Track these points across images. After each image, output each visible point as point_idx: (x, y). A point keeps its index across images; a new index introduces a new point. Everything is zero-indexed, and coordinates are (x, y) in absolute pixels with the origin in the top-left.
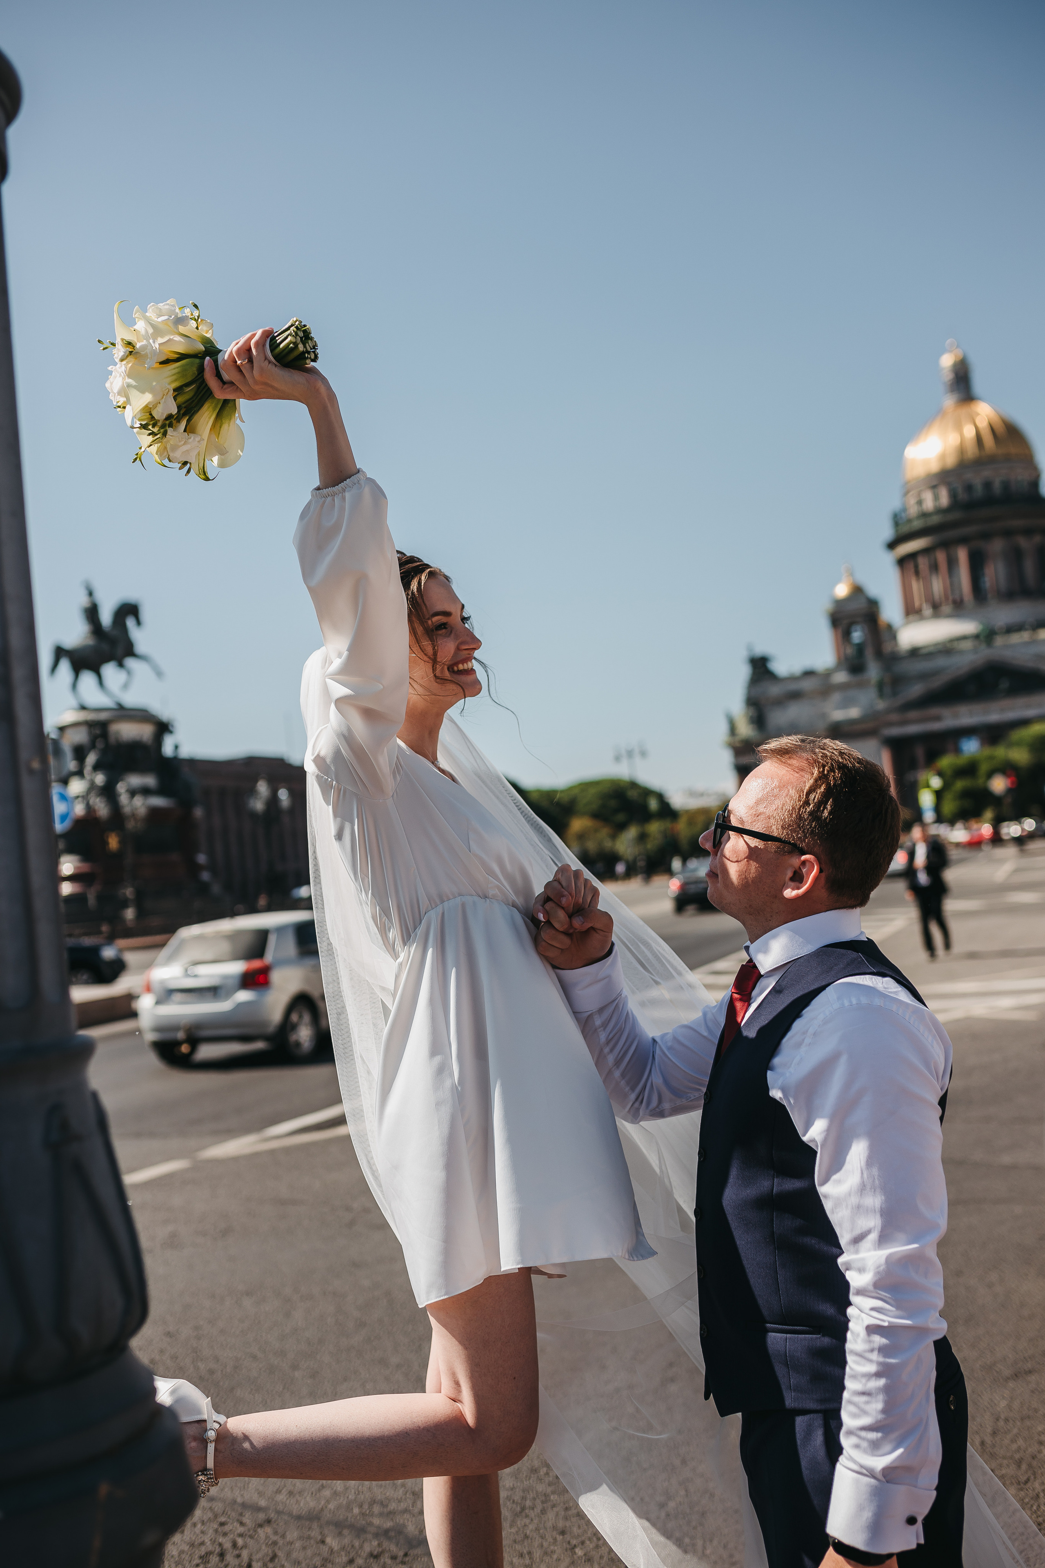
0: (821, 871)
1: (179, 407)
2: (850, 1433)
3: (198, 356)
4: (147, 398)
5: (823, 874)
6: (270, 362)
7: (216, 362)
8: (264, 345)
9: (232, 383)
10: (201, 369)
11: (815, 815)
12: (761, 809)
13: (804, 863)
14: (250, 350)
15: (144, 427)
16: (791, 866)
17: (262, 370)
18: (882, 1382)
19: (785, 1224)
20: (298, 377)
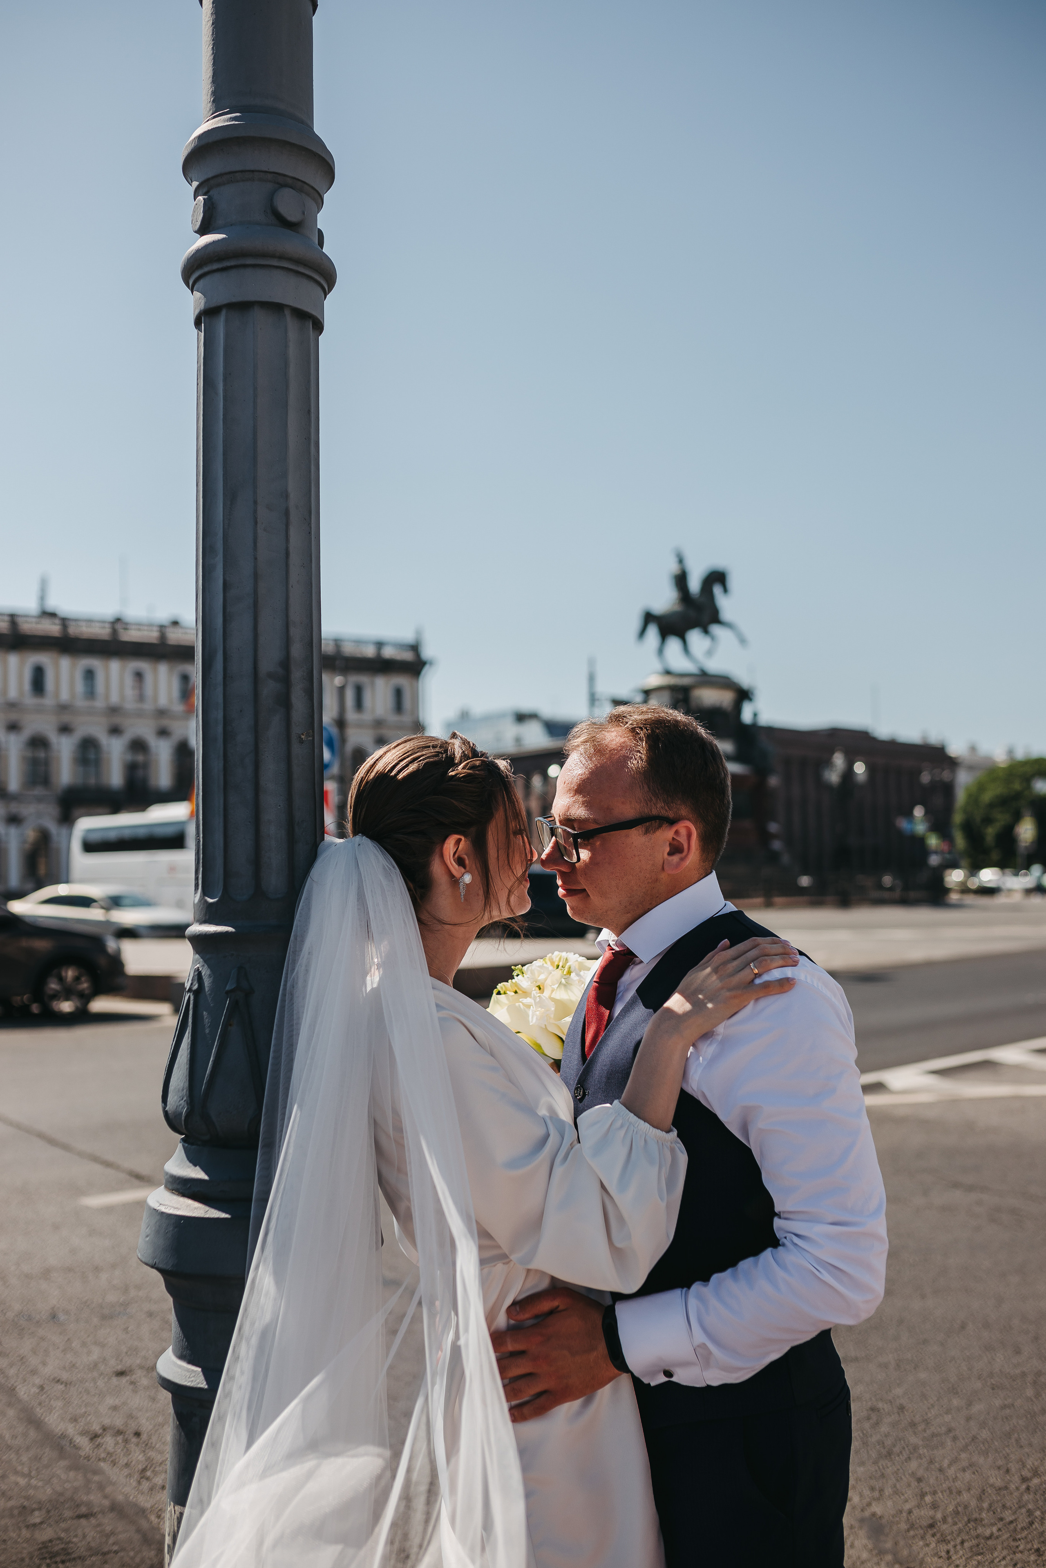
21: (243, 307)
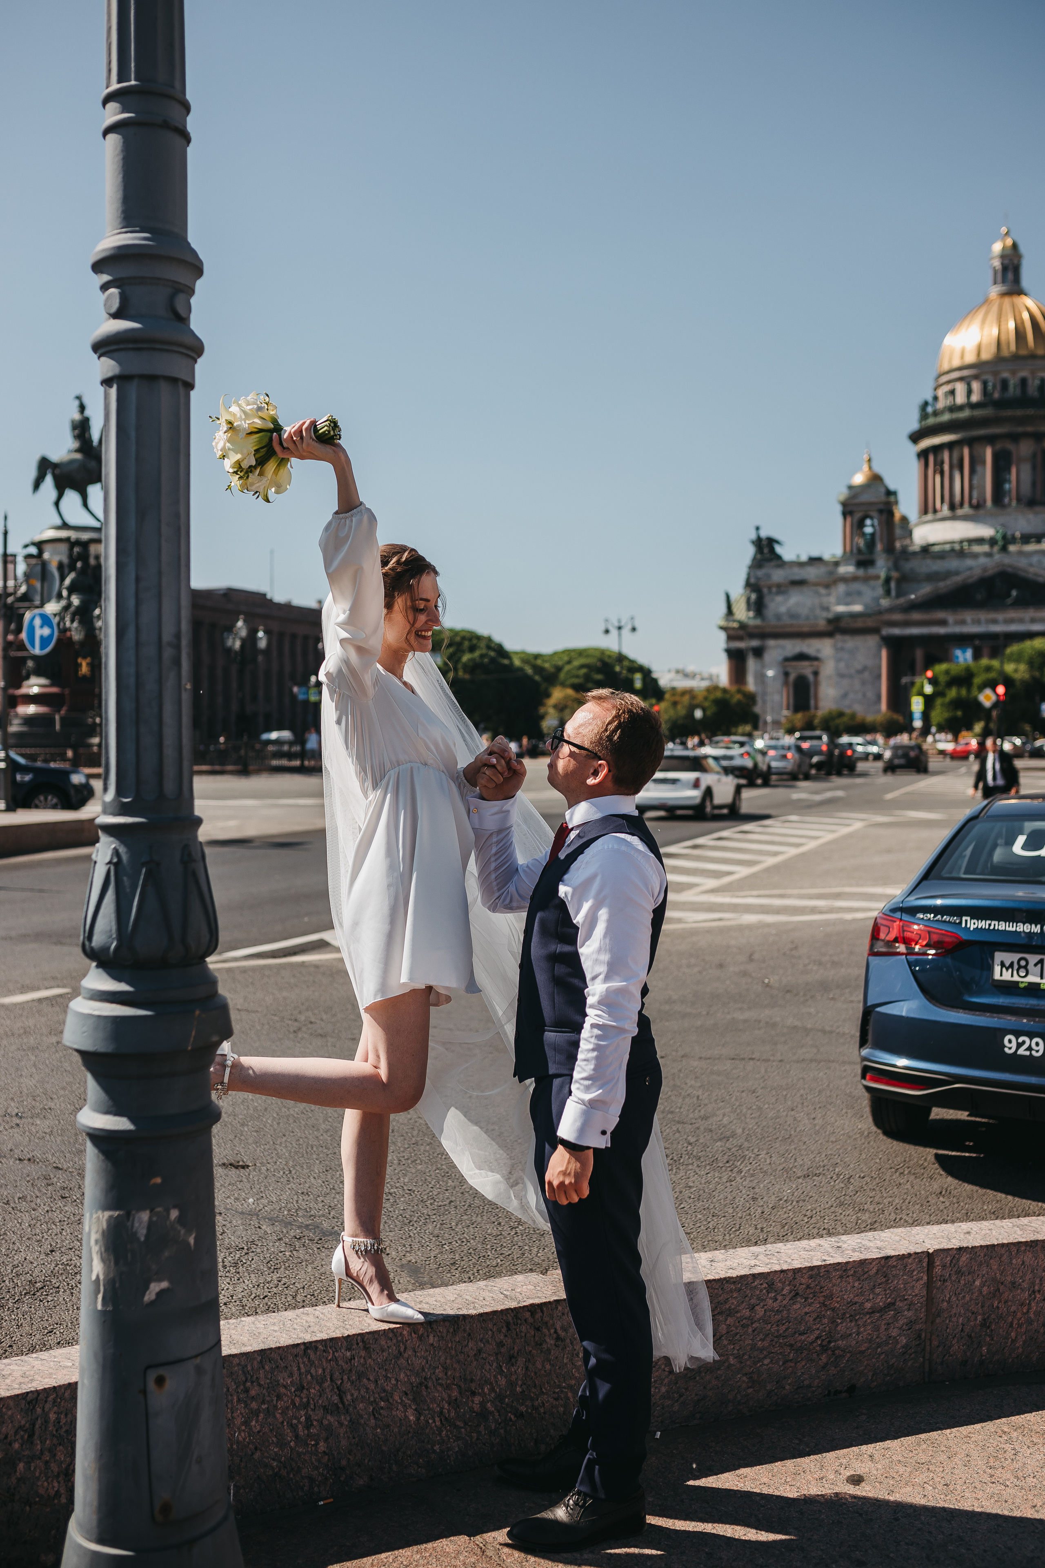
0: (609, 771)
1: (256, 460)
2: (576, 1082)
3: (271, 431)
4: (238, 456)
5: (611, 773)
6: (313, 440)
7: (280, 436)
8: (310, 430)
9: (288, 448)
10: (271, 439)
11: (610, 738)
12: (581, 730)
13: (600, 765)
14: (301, 431)
15: (236, 473)
16: (594, 766)
17: (308, 445)
18: (595, 1054)
19: (560, 970)
20: (328, 449)
21: (152, 379)
